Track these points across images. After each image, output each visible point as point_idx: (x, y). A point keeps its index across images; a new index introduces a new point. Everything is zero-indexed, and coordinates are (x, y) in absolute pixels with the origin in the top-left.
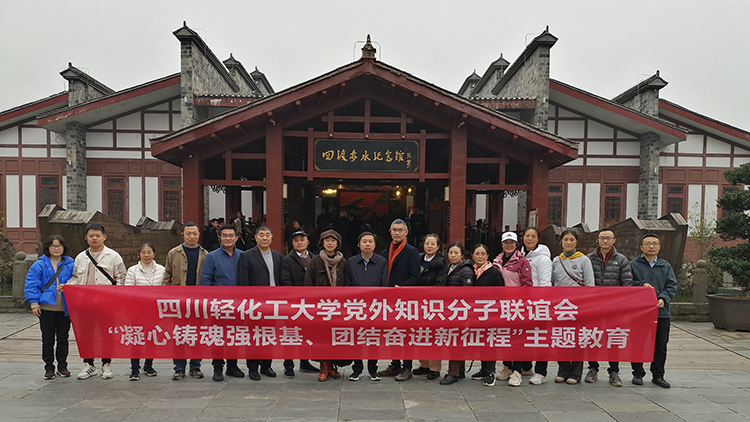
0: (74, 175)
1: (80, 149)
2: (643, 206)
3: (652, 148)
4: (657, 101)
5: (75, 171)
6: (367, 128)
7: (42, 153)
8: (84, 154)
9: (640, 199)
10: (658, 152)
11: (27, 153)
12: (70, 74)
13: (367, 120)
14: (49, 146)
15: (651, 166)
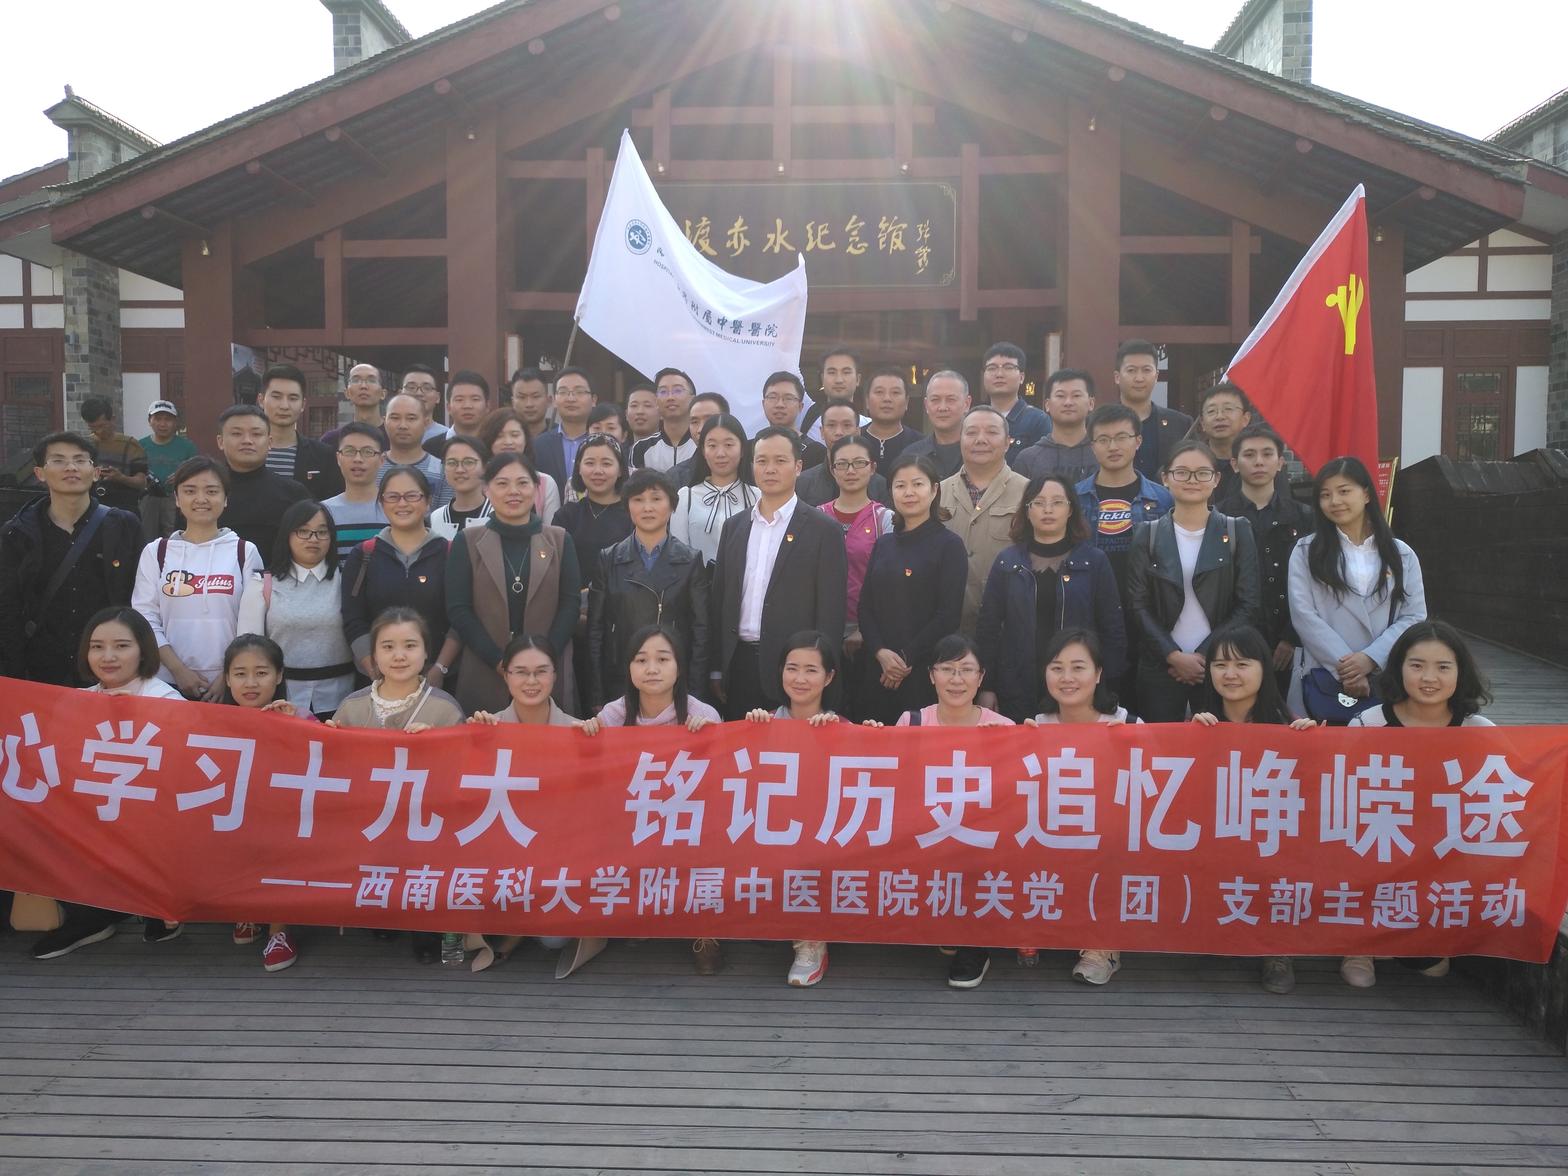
0: (83, 370)
1: (99, 305)
5: (85, 359)
6: (782, 143)
8: (113, 318)
9: (1552, 407)
12: (70, 114)
13: (783, 116)
14: (27, 300)
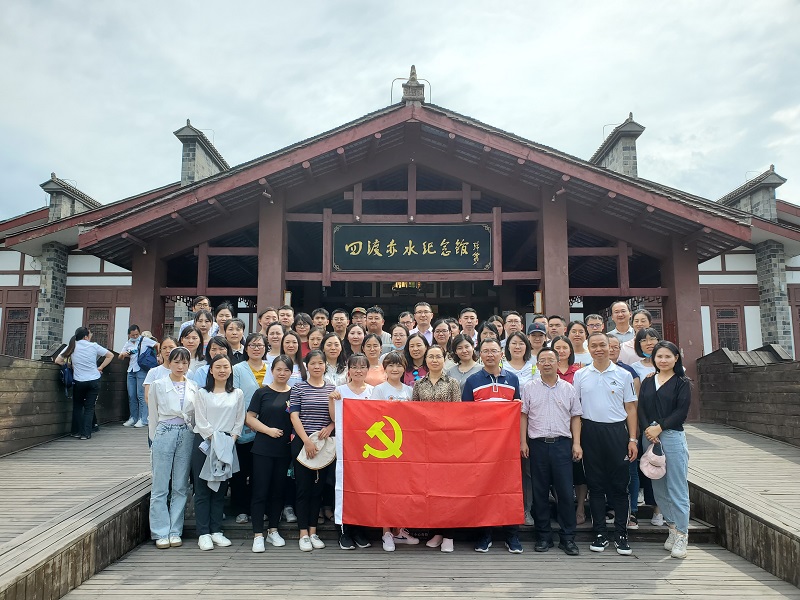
0: (47, 306)
1: (58, 275)
2: (770, 334)
3: (774, 260)
4: (773, 203)
6: (412, 207)
7: (13, 281)
9: (763, 325)
10: (782, 265)
12: (52, 186)
13: (412, 196)
14: (22, 273)
15: (776, 283)
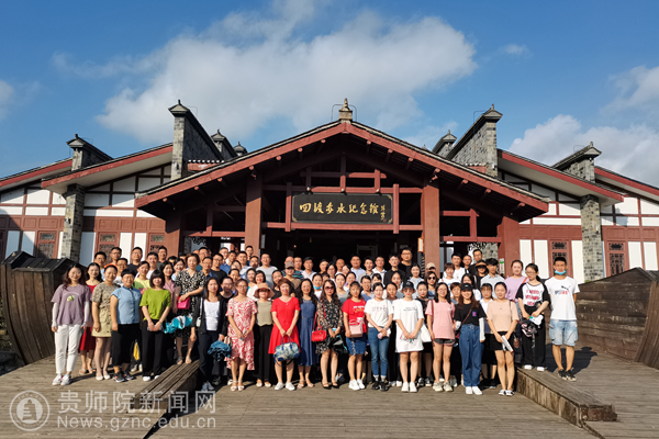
0: (70, 231)
1: (78, 208)
2: (588, 261)
3: (592, 209)
4: (593, 168)
5: (72, 227)
6: (343, 182)
7: (44, 212)
8: (82, 212)
9: (584, 255)
10: (598, 212)
11: (30, 212)
12: (76, 143)
14: (50, 206)
15: (593, 225)
